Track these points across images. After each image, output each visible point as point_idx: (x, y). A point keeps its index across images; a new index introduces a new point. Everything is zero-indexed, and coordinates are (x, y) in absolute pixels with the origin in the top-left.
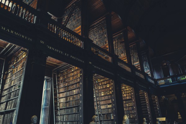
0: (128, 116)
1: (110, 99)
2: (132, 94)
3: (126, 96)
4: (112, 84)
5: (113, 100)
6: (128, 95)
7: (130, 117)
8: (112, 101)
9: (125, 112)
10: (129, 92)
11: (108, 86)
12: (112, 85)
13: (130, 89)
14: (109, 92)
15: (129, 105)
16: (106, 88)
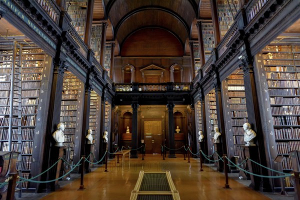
0: (64, 124)
1: (35, 90)
2: (80, 92)
3: (69, 94)
4: (47, 62)
5: (42, 92)
6: (72, 92)
7: (67, 126)
8: (39, 93)
9: (61, 118)
10: (74, 89)
11: (37, 65)
12: (46, 65)
13: (78, 84)
14: (37, 76)
15: (71, 108)
16: (33, 67)
